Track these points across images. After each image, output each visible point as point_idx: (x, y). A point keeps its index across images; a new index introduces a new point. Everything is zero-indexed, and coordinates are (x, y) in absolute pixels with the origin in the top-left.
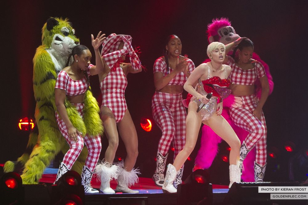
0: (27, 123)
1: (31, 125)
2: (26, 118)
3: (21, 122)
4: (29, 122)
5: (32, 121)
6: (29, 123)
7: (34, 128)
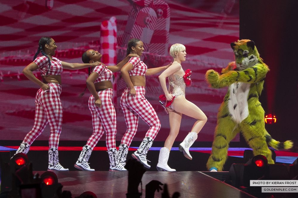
0: (271, 118)
1: (274, 120)
2: (270, 115)
3: (266, 118)
4: (273, 117)
5: (274, 116)
6: (273, 119)
7: (276, 122)
